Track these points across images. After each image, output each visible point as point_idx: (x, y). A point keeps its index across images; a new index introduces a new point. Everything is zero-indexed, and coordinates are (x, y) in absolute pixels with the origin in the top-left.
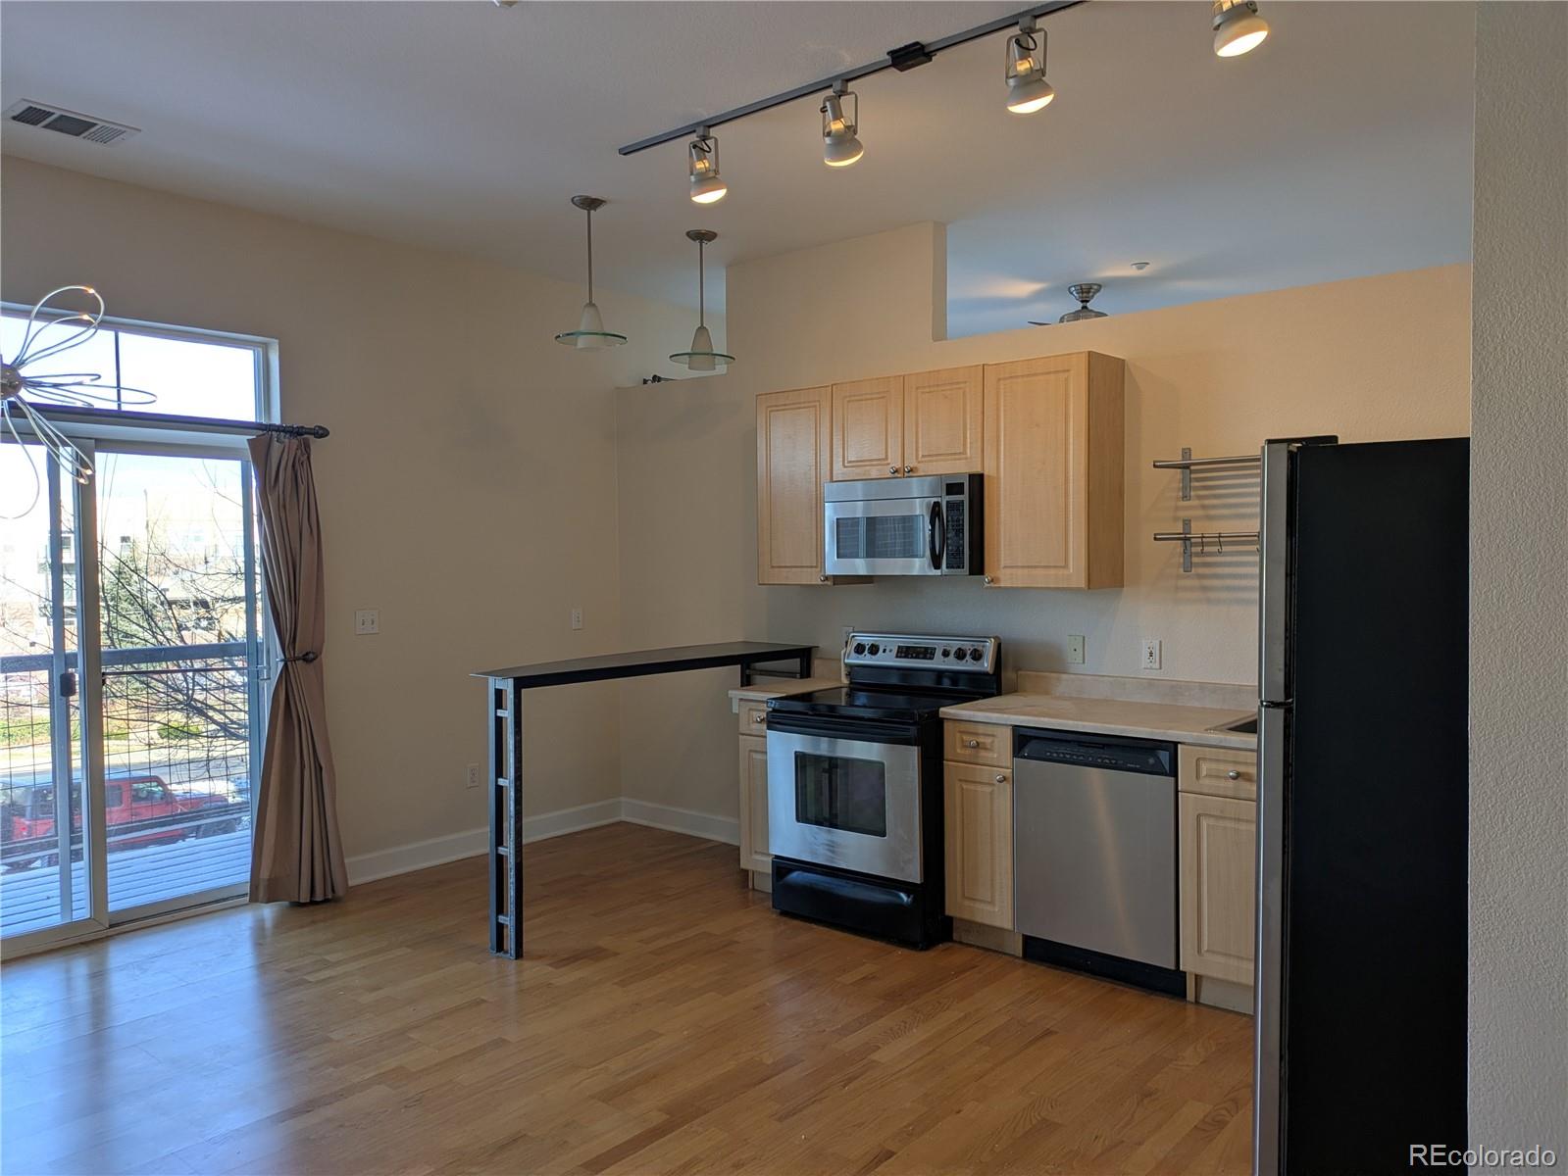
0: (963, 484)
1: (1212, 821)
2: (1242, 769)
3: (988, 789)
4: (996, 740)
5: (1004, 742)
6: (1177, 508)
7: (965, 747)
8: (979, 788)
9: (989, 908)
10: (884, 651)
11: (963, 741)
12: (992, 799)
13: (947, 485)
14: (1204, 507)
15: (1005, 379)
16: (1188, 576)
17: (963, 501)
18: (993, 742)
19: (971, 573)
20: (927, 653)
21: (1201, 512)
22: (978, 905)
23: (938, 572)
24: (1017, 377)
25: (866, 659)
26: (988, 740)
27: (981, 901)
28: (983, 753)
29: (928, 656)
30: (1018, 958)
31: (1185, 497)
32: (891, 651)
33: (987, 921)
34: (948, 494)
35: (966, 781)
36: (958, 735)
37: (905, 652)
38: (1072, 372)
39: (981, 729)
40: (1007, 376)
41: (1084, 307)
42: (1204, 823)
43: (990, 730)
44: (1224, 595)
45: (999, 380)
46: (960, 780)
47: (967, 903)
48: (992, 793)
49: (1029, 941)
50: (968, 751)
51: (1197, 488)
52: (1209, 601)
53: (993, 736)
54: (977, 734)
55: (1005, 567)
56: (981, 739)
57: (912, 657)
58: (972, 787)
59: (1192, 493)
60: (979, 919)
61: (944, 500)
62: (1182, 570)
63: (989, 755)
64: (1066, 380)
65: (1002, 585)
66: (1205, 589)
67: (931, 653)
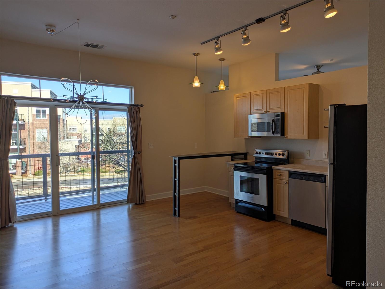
0: (279, 115)
4: (285, 174)
5: (287, 174)
7: (278, 175)
8: (281, 185)
9: (283, 213)
10: (262, 153)
11: (277, 174)
12: (284, 188)
13: (276, 115)
15: (289, 90)
17: (279, 119)
19: (281, 135)
20: (272, 154)
23: (274, 135)
24: (292, 90)
25: (258, 156)
26: (283, 174)
27: (281, 211)
30: (290, 225)
32: (264, 153)
33: (283, 216)
35: (278, 183)
36: (276, 173)
37: (267, 154)
38: (305, 88)
41: (318, 71)
43: (283, 171)
46: (277, 183)
47: (278, 211)
48: (284, 186)
49: (292, 220)
50: (279, 176)
54: (281, 172)
55: (289, 134)
56: (281, 174)
58: (279, 185)
60: (281, 215)
61: (275, 118)
63: (283, 177)
64: (304, 90)
65: (288, 138)
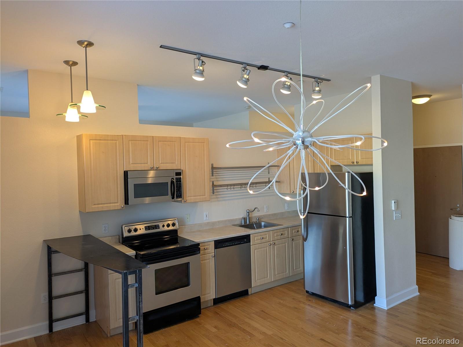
0: (181, 173)
1: (257, 250)
2: (262, 236)
3: (208, 261)
4: (210, 246)
5: (212, 246)
6: (211, 178)
7: (202, 250)
8: (206, 261)
9: (209, 295)
10: (140, 229)
13: (176, 173)
14: (216, 178)
15: (187, 142)
16: (213, 195)
17: (181, 178)
18: (209, 247)
21: (216, 179)
22: (206, 296)
23: (173, 200)
24: (190, 142)
26: (208, 247)
27: (207, 294)
28: (206, 251)
29: (157, 228)
30: (212, 306)
31: (213, 176)
32: (142, 229)
33: (208, 299)
34: (176, 175)
35: (202, 260)
38: (205, 143)
39: (206, 244)
40: (188, 141)
42: (256, 251)
43: (208, 243)
44: (221, 199)
45: (185, 142)
47: (203, 296)
49: (215, 300)
51: (215, 174)
52: (218, 201)
53: (209, 245)
54: (205, 246)
55: (188, 197)
57: (152, 229)
58: (204, 262)
59: (214, 175)
60: (206, 300)
61: (175, 177)
62: (212, 194)
63: (208, 251)
64: (204, 145)
65: (188, 202)
66: (217, 198)
67: (158, 227)
